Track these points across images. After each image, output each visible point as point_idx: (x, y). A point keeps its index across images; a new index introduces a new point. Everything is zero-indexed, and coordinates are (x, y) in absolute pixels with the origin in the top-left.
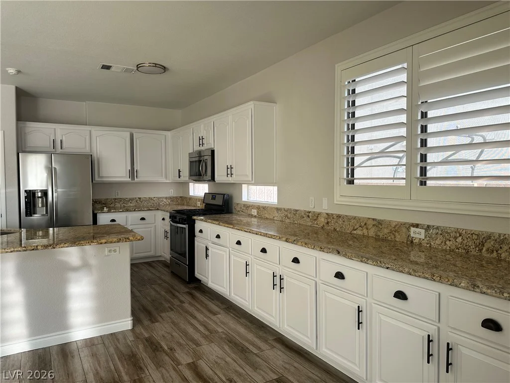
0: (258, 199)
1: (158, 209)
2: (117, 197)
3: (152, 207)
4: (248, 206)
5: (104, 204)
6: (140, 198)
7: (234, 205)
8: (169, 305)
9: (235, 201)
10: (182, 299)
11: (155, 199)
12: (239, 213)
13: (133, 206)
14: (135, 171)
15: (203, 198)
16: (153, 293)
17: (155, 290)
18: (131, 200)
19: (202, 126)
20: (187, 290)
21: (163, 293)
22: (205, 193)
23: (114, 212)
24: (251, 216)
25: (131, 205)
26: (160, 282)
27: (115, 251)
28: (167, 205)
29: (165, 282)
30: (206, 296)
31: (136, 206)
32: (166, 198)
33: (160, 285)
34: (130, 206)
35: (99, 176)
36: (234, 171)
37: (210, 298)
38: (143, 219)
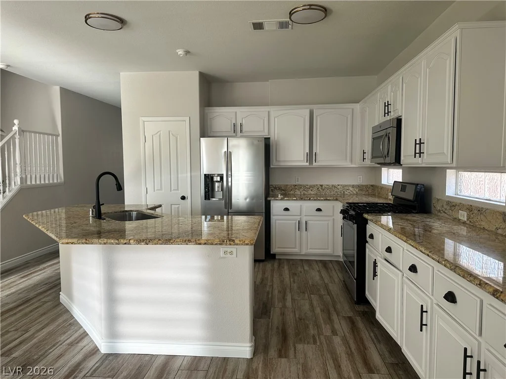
0: (472, 194)
1: (337, 200)
2: (297, 183)
3: (331, 197)
4: (455, 205)
5: (283, 190)
6: (322, 186)
7: (434, 201)
8: (316, 332)
9: (436, 195)
10: (337, 326)
11: (339, 187)
12: (439, 214)
13: (314, 194)
14: (314, 154)
15: (392, 188)
16: (307, 307)
17: (311, 304)
18: (312, 187)
19: (390, 87)
20: (350, 314)
21: (318, 310)
22: (395, 182)
23: (287, 200)
24: (458, 221)
25: (312, 193)
26: (323, 293)
27: (231, 253)
28: (354, 194)
29: (329, 293)
30: (373, 331)
31: (316, 194)
32: (353, 186)
33: (321, 296)
34: (310, 194)
35: (276, 160)
36: (424, 148)
37: (376, 336)
38: (319, 210)
